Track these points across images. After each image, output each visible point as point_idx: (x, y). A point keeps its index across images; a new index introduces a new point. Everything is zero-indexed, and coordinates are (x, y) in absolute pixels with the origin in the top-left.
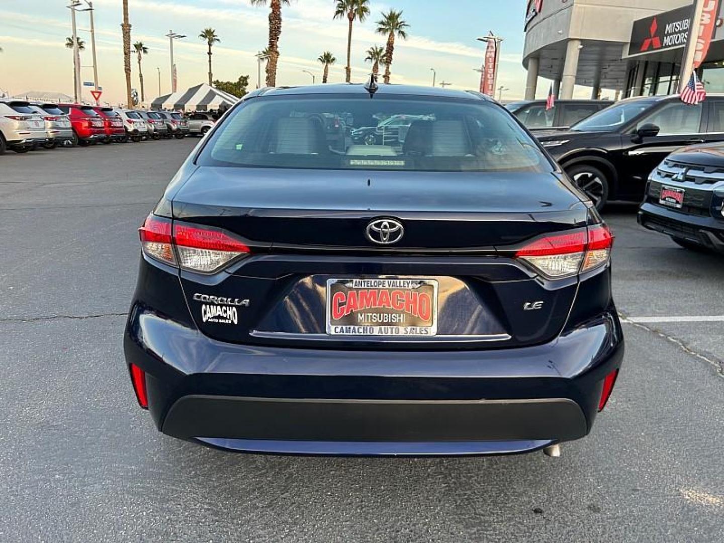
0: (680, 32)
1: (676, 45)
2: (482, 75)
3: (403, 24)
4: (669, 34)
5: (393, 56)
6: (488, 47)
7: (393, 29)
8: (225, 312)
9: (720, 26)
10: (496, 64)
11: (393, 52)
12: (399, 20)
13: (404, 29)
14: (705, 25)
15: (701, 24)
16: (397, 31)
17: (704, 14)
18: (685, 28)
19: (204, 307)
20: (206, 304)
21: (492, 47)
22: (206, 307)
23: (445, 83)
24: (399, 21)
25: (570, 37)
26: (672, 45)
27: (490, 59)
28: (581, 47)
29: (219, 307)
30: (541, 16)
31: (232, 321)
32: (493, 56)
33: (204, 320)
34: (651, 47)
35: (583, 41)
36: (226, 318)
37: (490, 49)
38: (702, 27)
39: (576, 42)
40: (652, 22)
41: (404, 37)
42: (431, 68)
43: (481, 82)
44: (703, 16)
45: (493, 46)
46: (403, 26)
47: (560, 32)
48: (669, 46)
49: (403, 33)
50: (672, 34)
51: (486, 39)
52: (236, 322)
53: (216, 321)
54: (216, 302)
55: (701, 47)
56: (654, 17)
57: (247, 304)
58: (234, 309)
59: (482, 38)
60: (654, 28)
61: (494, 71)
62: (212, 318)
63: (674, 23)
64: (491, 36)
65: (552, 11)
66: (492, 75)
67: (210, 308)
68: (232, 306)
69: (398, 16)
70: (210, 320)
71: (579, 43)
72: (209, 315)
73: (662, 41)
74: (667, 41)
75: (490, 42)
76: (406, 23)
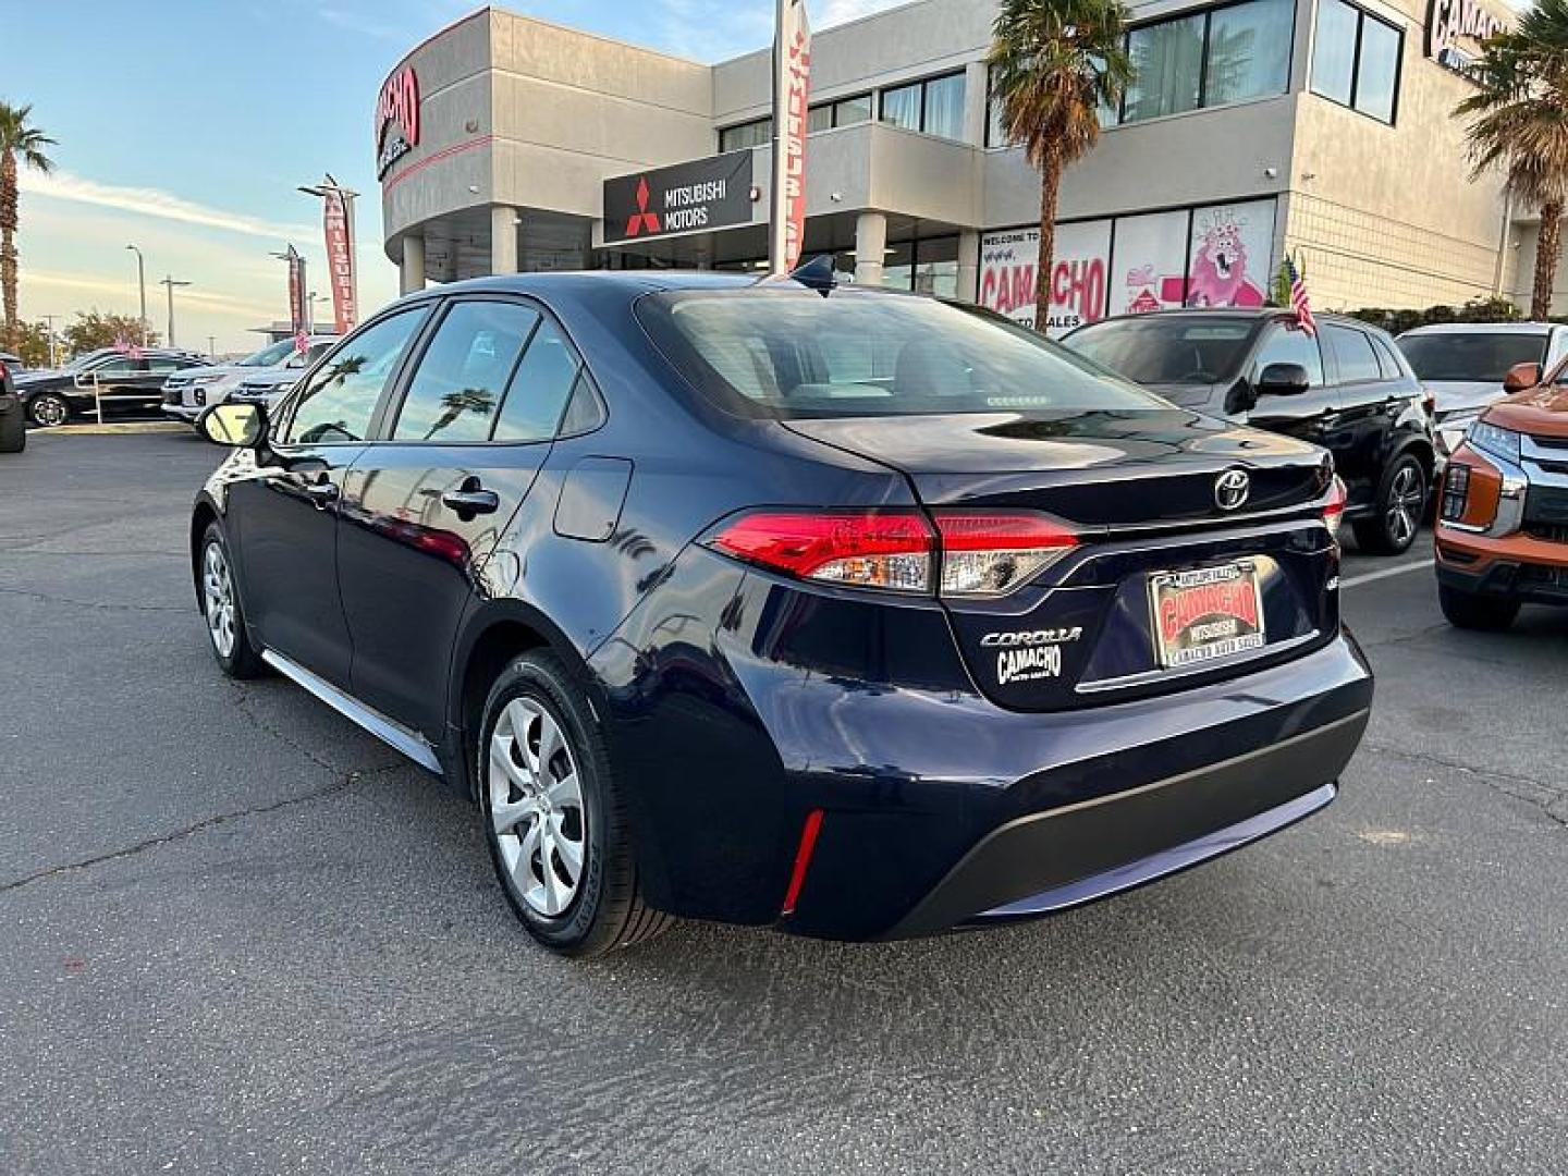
0: (690, 206)
1: (686, 229)
2: (292, 267)
3: (35, 136)
4: (672, 209)
5: (19, 212)
6: (327, 209)
7: (8, 147)
8: (1042, 657)
9: (756, 200)
10: (351, 244)
11: (18, 202)
12: (26, 127)
13: (41, 149)
14: (793, 198)
15: (788, 197)
16: (23, 153)
17: (792, 180)
18: (699, 200)
19: (1002, 656)
20: (1006, 650)
21: (336, 208)
22: (1007, 656)
23: (173, 280)
24: (27, 129)
25: (496, 200)
26: (681, 229)
27: (337, 233)
28: (518, 221)
29: (1031, 651)
30: (419, 153)
31: (1052, 673)
32: (342, 226)
33: (1002, 681)
34: (643, 231)
35: (521, 211)
36: (1042, 669)
37: (332, 213)
38: (790, 201)
39: (508, 210)
40: (638, 186)
41: (45, 168)
42: (127, 245)
43: (292, 281)
44: (789, 183)
45: (339, 207)
46: (36, 142)
47: (473, 188)
48: (675, 231)
49: (40, 160)
50: (678, 208)
51: (319, 190)
52: (1057, 674)
53: (1025, 677)
54: (1029, 643)
55: (793, 235)
56: (639, 175)
57: (1078, 636)
58: (1057, 647)
59: (312, 188)
60: (643, 195)
61: (348, 259)
62: (1017, 674)
63: (679, 190)
64: (332, 186)
65: (445, 145)
66: (347, 268)
67: (1015, 655)
68: (1053, 644)
69: (19, 117)
70: (1013, 679)
71: (514, 212)
72: (1011, 669)
73: (662, 221)
74: (670, 220)
75: (330, 198)
76: (44, 135)
